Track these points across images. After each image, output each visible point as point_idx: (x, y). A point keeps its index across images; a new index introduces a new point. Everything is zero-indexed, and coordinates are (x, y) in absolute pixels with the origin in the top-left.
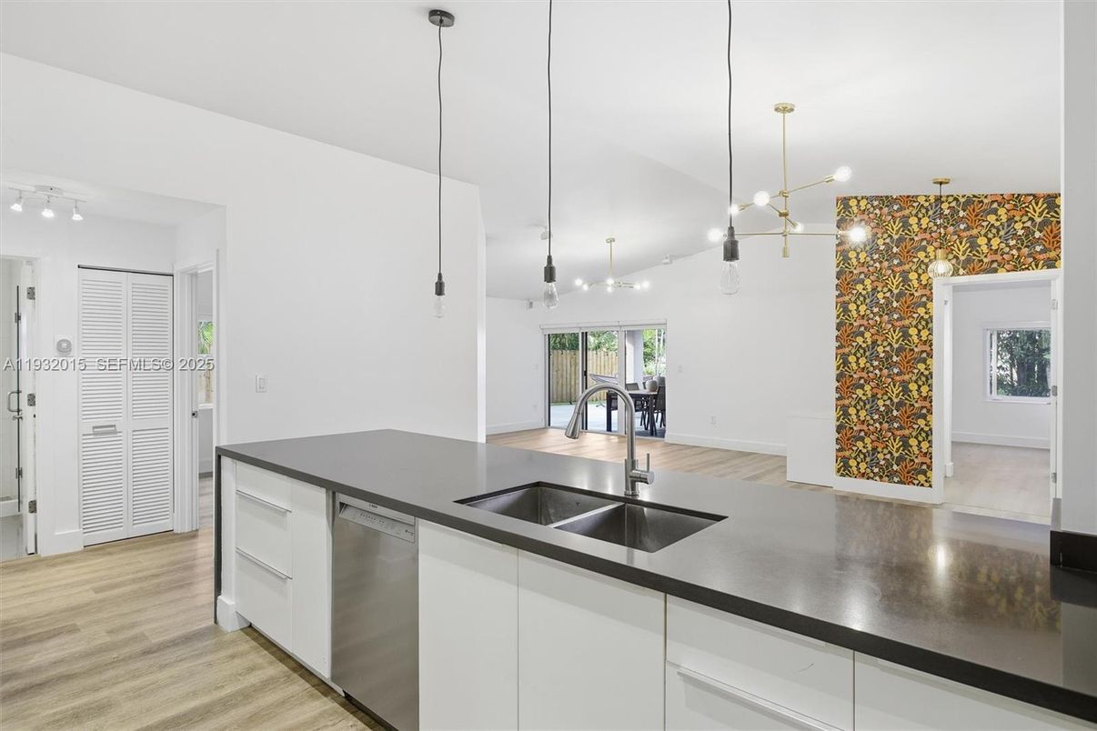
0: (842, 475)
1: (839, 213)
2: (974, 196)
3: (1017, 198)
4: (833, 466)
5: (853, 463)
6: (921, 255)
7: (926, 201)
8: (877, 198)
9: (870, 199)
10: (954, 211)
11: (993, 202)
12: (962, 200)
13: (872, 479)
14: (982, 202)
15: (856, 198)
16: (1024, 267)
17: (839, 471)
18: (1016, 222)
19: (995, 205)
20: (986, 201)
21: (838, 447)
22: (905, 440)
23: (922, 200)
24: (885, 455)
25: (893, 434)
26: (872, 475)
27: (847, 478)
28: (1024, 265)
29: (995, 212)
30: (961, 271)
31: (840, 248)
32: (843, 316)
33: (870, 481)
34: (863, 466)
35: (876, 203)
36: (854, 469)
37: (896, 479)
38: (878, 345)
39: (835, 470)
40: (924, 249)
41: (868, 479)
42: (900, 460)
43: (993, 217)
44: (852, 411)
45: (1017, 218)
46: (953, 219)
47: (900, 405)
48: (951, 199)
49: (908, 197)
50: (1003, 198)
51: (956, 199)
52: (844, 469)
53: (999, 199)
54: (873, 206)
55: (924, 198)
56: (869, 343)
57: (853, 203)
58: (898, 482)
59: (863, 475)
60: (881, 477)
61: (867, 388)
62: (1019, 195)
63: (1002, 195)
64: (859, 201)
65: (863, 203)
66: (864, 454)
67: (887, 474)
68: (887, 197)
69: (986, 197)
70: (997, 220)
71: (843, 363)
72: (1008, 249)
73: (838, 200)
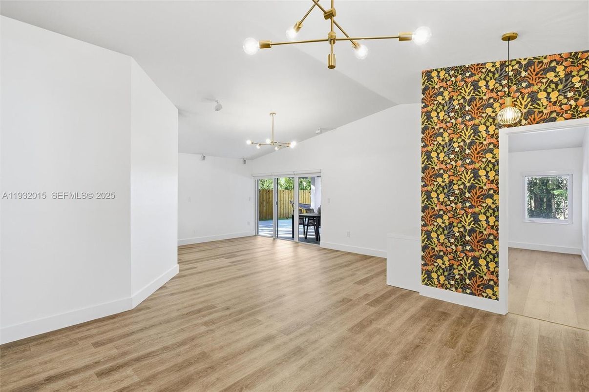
0: (426, 284)
1: (424, 83)
2: (535, 58)
3: (574, 56)
4: (420, 277)
5: (434, 275)
6: (489, 111)
7: (493, 66)
8: (452, 68)
9: (447, 70)
10: (517, 73)
11: (551, 61)
12: (524, 63)
13: (450, 289)
14: (542, 62)
15: (436, 70)
16: (581, 115)
17: (423, 281)
18: (574, 76)
19: (554, 64)
20: (545, 61)
21: (423, 262)
22: (475, 260)
23: (489, 66)
24: (459, 271)
25: (466, 254)
26: (449, 286)
27: (430, 287)
28: (582, 113)
29: (554, 69)
30: (523, 122)
31: (425, 110)
32: (427, 162)
33: (447, 290)
34: (442, 278)
35: (452, 73)
36: (436, 280)
37: (468, 291)
38: (454, 184)
39: (421, 280)
40: (491, 106)
41: (446, 289)
42: (472, 276)
43: (553, 74)
44: (434, 235)
45: (574, 73)
46: (517, 79)
47: (472, 232)
48: (514, 63)
49: (478, 65)
50: (562, 57)
51: (519, 63)
52: (428, 279)
53: (558, 58)
54: (449, 75)
55: (491, 64)
56: (447, 182)
57: (434, 74)
58: (470, 294)
59: (442, 286)
60: (456, 288)
61: (446, 217)
62: (576, 53)
63: (560, 55)
64: (439, 73)
65: (442, 74)
66: (443, 269)
67: (461, 286)
68: (461, 67)
69: (545, 58)
70: (556, 76)
71: (427, 198)
72: (566, 100)
73: (423, 74)
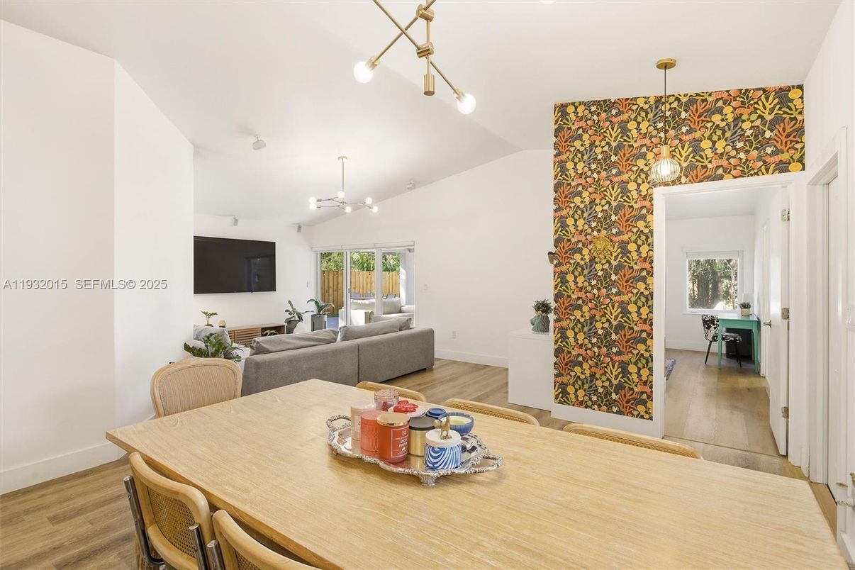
0: (560, 402)
1: (557, 121)
2: (697, 95)
3: (744, 94)
4: (552, 392)
5: (570, 389)
6: (641, 163)
7: (646, 103)
8: (595, 103)
9: (588, 105)
10: (676, 113)
11: (718, 100)
12: (684, 100)
13: (590, 407)
14: (706, 100)
15: (573, 104)
16: (752, 172)
17: (557, 397)
18: (744, 121)
19: (720, 104)
20: (710, 99)
21: (556, 372)
22: (624, 366)
23: (641, 102)
24: (603, 382)
25: (612, 359)
26: (590, 403)
27: (565, 407)
28: (753, 169)
29: (720, 111)
30: (684, 179)
31: (559, 159)
32: (561, 231)
33: (588, 410)
34: (581, 393)
35: (594, 109)
36: (572, 396)
37: (615, 409)
39: (553, 397)
40: (644, 156)
41: (586, 407)
42: (619, 388)
43: (719, 117)
44: (570, 334)
45: (745, 117)
46: (674, 121)
47: (619, 328)
48: (672, 99)
49: (627, 99)
50: (730, 95)
51: (678, 99)
52: (562, 396)
53: (725, 96)
54: (590, 112)
55: (644, 100)
56: (587, 260)
57: (570, 109)
58: (617, 413)
59: (581, 403)
60: (599, 406)
61: (585, 309)
62: (747, 90)
63: (728, 91)
64: (576, 108)
65: (581, 109)
66: (582, 380)
67: (605, 403)
68: (605, 101)
69: (710, 95)
70: (722, 120)
71: (561, 282)
72: (734, 152)
73: (555, 108)
